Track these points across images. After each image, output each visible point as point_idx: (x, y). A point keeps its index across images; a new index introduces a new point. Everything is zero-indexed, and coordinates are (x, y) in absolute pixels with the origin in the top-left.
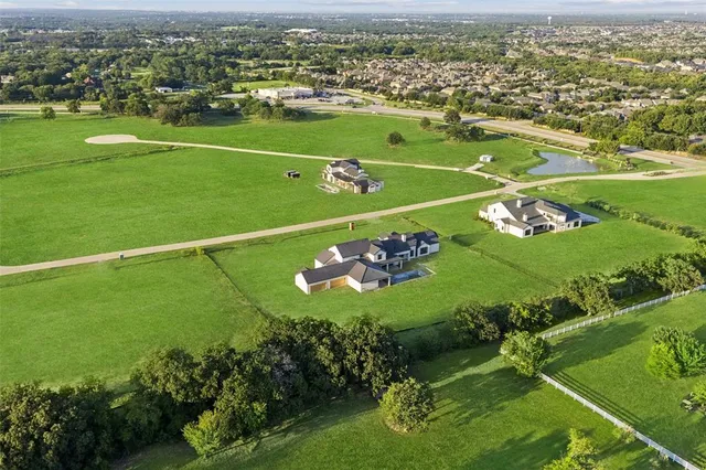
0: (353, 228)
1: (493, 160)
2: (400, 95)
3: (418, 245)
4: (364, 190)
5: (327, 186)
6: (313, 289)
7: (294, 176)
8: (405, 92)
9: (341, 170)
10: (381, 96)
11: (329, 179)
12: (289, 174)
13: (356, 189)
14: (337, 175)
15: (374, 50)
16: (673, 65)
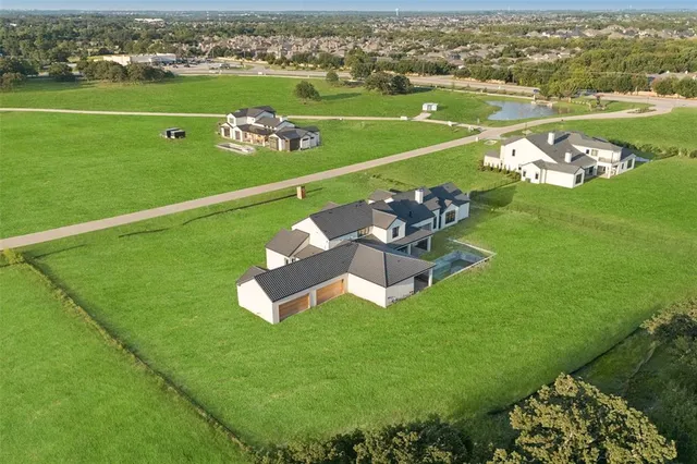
0: (303, 196)
1: (439, 108)
2: (283, 58)
3: (443, 208)
4: (294, 145)
5: (232, 145)
6: (284, 313)
7: (177, 135)
8: (289, 56)
9: (250, 121)
10: (260, 61)
11: (233, 135)
12: (169, 134)
13: (282, 145)
14: (245, 128)
15: (234, 32)
16: (540, 36)
